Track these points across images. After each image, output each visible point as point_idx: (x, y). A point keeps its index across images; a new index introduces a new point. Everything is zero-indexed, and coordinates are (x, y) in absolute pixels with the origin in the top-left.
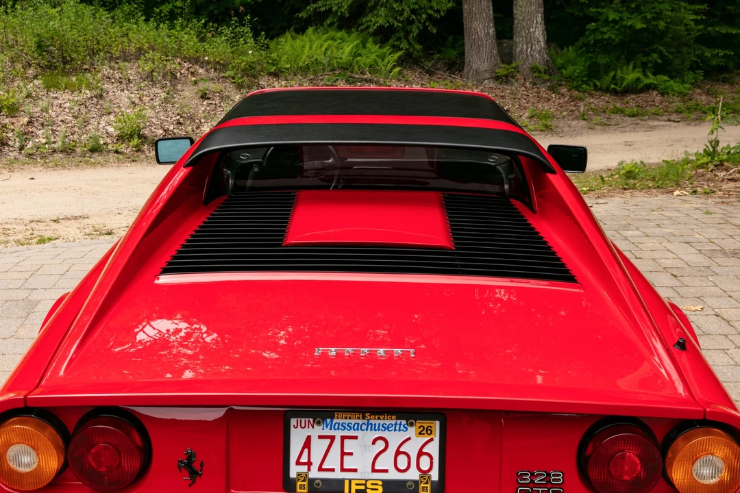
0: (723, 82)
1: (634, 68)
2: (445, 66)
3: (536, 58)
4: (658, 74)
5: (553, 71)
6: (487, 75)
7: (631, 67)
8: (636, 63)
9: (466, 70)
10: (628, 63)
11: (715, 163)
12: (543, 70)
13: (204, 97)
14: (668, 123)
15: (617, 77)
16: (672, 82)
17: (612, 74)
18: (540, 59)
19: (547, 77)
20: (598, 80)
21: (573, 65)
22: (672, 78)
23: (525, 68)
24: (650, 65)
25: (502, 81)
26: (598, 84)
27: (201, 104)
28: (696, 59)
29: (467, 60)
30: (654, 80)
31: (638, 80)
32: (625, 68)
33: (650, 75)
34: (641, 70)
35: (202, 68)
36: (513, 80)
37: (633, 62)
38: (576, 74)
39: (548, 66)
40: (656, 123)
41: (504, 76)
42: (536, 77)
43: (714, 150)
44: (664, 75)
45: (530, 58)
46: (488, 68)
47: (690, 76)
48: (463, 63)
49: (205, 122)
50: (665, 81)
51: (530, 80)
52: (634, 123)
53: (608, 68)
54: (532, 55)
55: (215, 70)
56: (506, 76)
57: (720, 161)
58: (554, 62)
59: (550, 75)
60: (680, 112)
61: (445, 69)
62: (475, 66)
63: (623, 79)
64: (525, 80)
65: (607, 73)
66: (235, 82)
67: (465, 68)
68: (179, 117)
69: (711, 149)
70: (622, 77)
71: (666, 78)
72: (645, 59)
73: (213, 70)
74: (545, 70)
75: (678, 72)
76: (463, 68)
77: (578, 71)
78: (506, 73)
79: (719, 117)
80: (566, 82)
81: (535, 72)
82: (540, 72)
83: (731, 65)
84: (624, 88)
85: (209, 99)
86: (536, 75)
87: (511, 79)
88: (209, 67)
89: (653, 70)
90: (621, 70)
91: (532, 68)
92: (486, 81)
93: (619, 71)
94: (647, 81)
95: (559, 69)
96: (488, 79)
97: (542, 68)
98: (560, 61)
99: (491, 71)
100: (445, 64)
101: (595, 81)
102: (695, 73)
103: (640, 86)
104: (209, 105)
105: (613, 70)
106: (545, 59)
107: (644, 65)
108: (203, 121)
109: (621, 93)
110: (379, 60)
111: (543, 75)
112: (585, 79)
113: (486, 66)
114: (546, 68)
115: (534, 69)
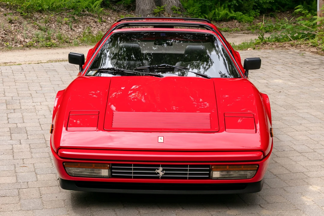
0: (271, 16)
1: (224, 8)
2: (125, 8)
3: (174, 3)
4: (237, 11)
5: (183, 10)
6: (149, 12)
7: (222, 8)
8: (225, 6)
9: (137, 10)
10: (221, 5)
11: (263, 42)
12: (178, 10)
13: (11, 22)
14: (243, 34)
15: (216, 13)
16: (244, 16)
17: (213, 12)
18: (176, 4)
19: (180, 13)
20: (207, 14)
21: (193, 7)
22: (244, 13)
23: (168, 9)
24: (232, 6)
25: (157, 15)
26: (207, 16)
27: (11, 26)
28: (255, 4)
29: (137, 4)
30: (235, 15)
31: (227, 14)
32: (219, 8)
33: (233, 12)
34: (228, 9)
35: (3, 8)
36: (163, 15)
37: (223, 5)
38: (195, 11)
39: (180, 7)
40: (237, 34)
41: (158, 13)
42: (174, 13)
43: (262, 37)
44: (240, 12)
45: (171, 3)
46: (149, 9)
47: (253, 12)
48: (135, 6)
49: (17, 34)
50: (240, 15)
51: (172, 15)
52: (227, 34)
53: (211, 8)
54: (171, 2)
55: (10, 9)
56: (159, 13)
57: (265, 41)
58: (183, 5)
59: (182, 12)
60: (249, 30)
61: (125, 9)
62: (142, 8)
63: (219, 14)
64: (169, 14)
65: (211, 11)
66: (23, 15)
67: (136, 9)
68: (5, 31)
69: (261, 37)
70: (218, 13)
71: (241, 13)
72: (229, 4)
73: (9, 9)
74: (179, 10)
75: (247, 11)
76: (135, 9)
77: (196, 10)
78: (159, 11)
79: (264, 23)
80: (190, 16)
81: (174, 10)
82: (176, 10)
83: (274, 8)
84: (220, 18)
85: (13, 23)
86: (175, 12)
87: (162, 14)
88: (6, 8)
89: (234, 9)
90: (218, 9)
91: (172, 8)
92: (148, 15)
93: (217, 10)
94: (231, 15)
95: (186, 9)
96: (149, 14)
97: (177, 8)
98: (186, 5)
99: (150, 10)
100: (125, 7)
101: (205, 15)
102: (256, 11)
103: (228, 17)
104: (15, 26)
105: (214, 9)
106: (178, 4)
107: (229, 7)
108: (16, 34)
109: (218, 21)
110: (91, 5)
111: (178, 12)
112: (200, 14)
113: (148, 7)
114: (180, 8)
115: (173, 9)
